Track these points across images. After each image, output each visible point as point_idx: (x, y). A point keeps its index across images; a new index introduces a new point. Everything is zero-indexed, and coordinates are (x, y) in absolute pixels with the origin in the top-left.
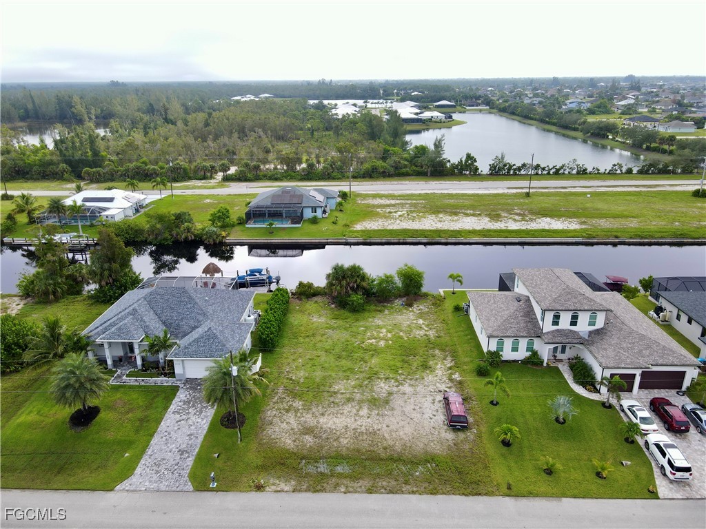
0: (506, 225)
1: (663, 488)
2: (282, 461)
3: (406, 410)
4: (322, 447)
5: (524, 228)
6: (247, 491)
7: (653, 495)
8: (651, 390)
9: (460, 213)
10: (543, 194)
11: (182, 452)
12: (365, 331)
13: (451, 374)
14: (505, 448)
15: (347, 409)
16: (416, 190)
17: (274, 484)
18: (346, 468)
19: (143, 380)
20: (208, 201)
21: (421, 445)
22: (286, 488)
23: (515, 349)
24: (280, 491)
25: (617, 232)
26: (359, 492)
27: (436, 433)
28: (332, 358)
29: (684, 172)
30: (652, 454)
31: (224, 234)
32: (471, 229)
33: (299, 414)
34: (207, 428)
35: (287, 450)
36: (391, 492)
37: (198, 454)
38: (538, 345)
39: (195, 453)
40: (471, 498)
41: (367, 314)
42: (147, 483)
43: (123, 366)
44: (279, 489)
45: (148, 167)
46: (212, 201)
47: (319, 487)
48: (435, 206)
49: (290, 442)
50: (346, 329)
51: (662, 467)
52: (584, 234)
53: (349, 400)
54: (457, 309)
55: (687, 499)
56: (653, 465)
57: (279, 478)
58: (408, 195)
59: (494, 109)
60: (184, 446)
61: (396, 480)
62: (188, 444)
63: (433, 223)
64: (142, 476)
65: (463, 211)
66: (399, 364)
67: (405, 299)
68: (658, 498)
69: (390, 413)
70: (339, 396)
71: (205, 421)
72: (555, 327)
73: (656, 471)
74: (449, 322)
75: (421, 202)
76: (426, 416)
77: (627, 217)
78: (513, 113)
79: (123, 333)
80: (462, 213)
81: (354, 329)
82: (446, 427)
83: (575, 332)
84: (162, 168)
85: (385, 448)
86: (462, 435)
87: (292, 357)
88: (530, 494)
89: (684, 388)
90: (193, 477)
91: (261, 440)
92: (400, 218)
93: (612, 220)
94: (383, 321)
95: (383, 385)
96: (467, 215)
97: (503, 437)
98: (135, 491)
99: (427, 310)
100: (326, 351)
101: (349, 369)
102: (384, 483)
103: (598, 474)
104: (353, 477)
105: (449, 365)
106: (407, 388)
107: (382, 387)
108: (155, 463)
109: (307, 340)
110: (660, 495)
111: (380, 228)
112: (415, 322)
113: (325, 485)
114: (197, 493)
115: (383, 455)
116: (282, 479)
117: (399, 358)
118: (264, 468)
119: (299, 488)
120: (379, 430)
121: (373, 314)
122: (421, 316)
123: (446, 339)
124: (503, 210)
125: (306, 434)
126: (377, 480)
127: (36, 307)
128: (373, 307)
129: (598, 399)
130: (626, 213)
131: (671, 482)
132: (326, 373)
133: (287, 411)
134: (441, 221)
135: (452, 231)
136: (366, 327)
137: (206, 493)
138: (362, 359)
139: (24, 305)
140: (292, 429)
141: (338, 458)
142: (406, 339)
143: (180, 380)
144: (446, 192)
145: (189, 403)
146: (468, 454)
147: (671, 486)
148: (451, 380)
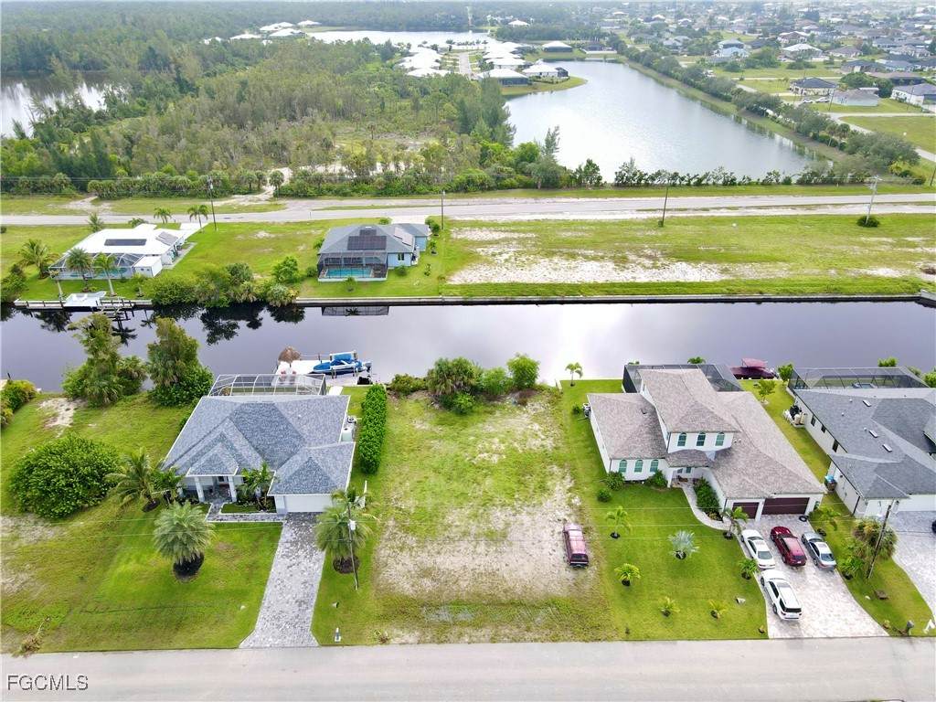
0: (634, 275)
1: (773, 628)
2: (403, 610)
3: (524, 544)
4: (442, 591)
5: (654, 280)
6: (373, 645)
7: (763, 634)
8: (774, 516)
9: (579, 255)
10: (681, 221)
11: (300, 603)
12: (475, 442)
13: (571, 498)
14: (625, 587)
15: (463, 545)
16: (524, 213)
17: (398, 636)
18: (468, 615)
19: (241, 516)
20: (262, 234)
21: (542, 587)
22: (411, 640)
23: (638, 470)
24: (404, 644)
25: (762, 285)
26: (483, 642)
27: (557, 572)
28: (442, 480)
29: (853, 182)
30: (766, 590)
31: (292, 293)
32: (592, 282)
33: (414, 553)
34: (320, 574)
35: (407, 596)
36: (514, 640)
37: (317, 604)
38: (662, 465)
39: (313, 604)
40: (590, 644)
41: (475, 417)
42: (270, 639)
43: (215, 498)
44: (403, 641)
45: (174, 178)
46: (267, 235)
47: (443, 638)
48: (549, 242)
49: (408, 586)
50: (454, 439)
51: (774, 606)
52: (724, 290)
53: (465, 534)
54: (576, 411)
55: (795, 639)
56: (767, 602)
57: (402, 628)
58: (515, 224)
59: (622, 54)
60: (300, 596)
61: (519, 627)
62: (304, 593)
63: (546, 273)
64: (263, 632)
65: (583, 251)
66: (514, 486)
67: (517, 395)
68: (768, 639)
69: (508, 549)
70: (455, 530)
71: (317, 566)
72: (681, 448)
73: (769, 608)
74: (567, 427)
75: (529, 235)
76: (545, 552)
77: (775, 260)
78: (648, 65)
79: (215, 466)
80: (582, 255)
81: (463, 439)
82: (566, 564)
83: (702, 452)
84: (193, 179)
85: (505, 591)
86: (582, 574)
87: (398, 479)
88: (648, 638)
89: (807, 513)
90: (316, 630)
91: (378, 585)
92: (506, 264)
93: (758, 265)
94: (494, 427)
95: (499, 514)
96: (587, 258)
97: (623, 578)
98: (261, 648)
99: (543, 410)
100: (435, 471)
101: (462, 494)
102: (507, 631)
103: (713, 614)
104: (477, 625)
105: (568, 486)
106: (525, 518)
107: (499, 517)
108: (274, 617)
109: (412, 454)
110: (770, 635)
111: (483, 281)
112: (530, 427)
113: (448, 635)
114: (323, 648)
115: (504, 600)
116: (405, 630)
117: (515, 479)
118: (384, 618)
119: (423, 639)
120: (498, 570)
121: (483, 417)
122: (536, 418)
123: (564, 451)
124: (630, 250)
125: (424, 577)
126: (500, 627)
127: (90, 413)
128: (481, 408)
129: (720, 528)
130: (776, 254)
131: (782, 621)
132: (438, 501)
133: (401, 549)
134: (555, 269)
135: (569, 285)
136: (476, 436)
137: (332, 648)
138: (475, 481)
139: (75, 409)
140: (409, 572)
141: (458, 604)
142: (521, 451)
143: (282, 515)
144: (560, 217)
145: (297, 544)
146: (589, 595)
147: (781, 625)
148: (570, 505)
